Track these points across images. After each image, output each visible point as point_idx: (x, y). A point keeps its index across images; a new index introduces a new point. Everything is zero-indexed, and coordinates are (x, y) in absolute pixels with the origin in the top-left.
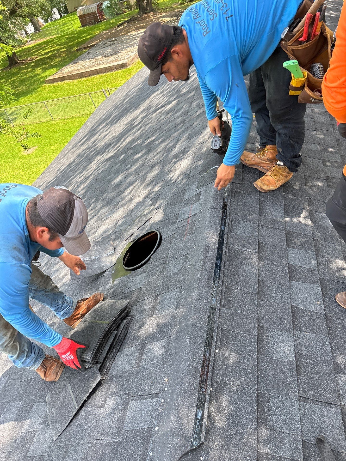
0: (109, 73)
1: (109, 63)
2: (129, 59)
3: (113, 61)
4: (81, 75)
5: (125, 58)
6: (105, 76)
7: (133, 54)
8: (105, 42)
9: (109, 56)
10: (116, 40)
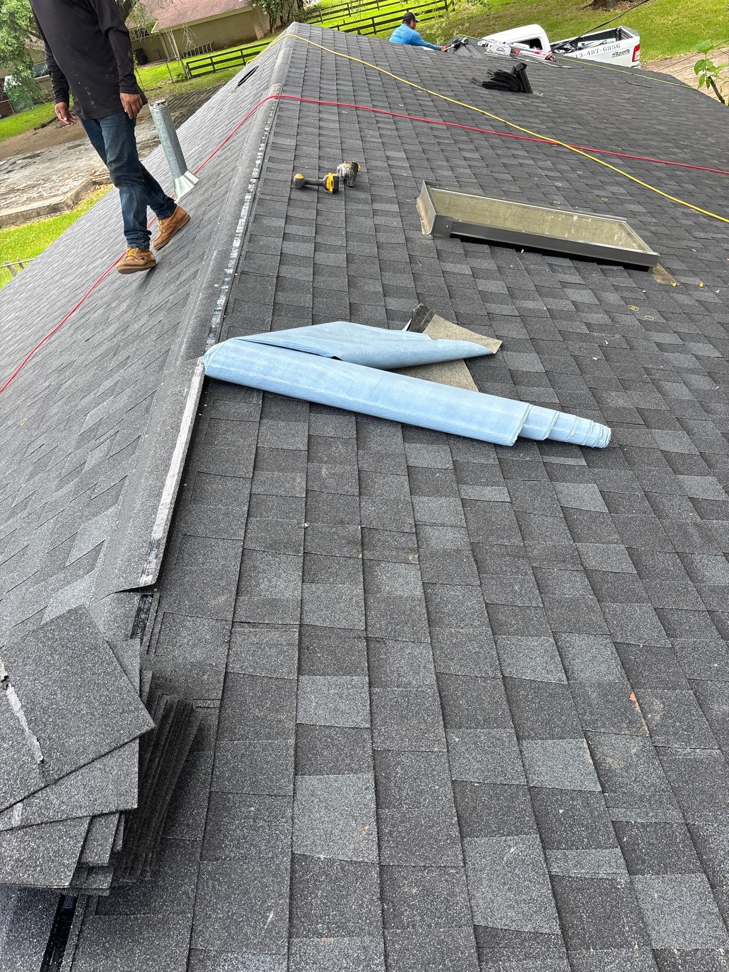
0: (25, 225)
1: (23, 203)
2: (69, 195)
3: (31, 200)
5: (59, 192)
6: (15, 232)
7: (76, 183)
8: (13, 160)
9: (23, 190)
10: (38, 155)
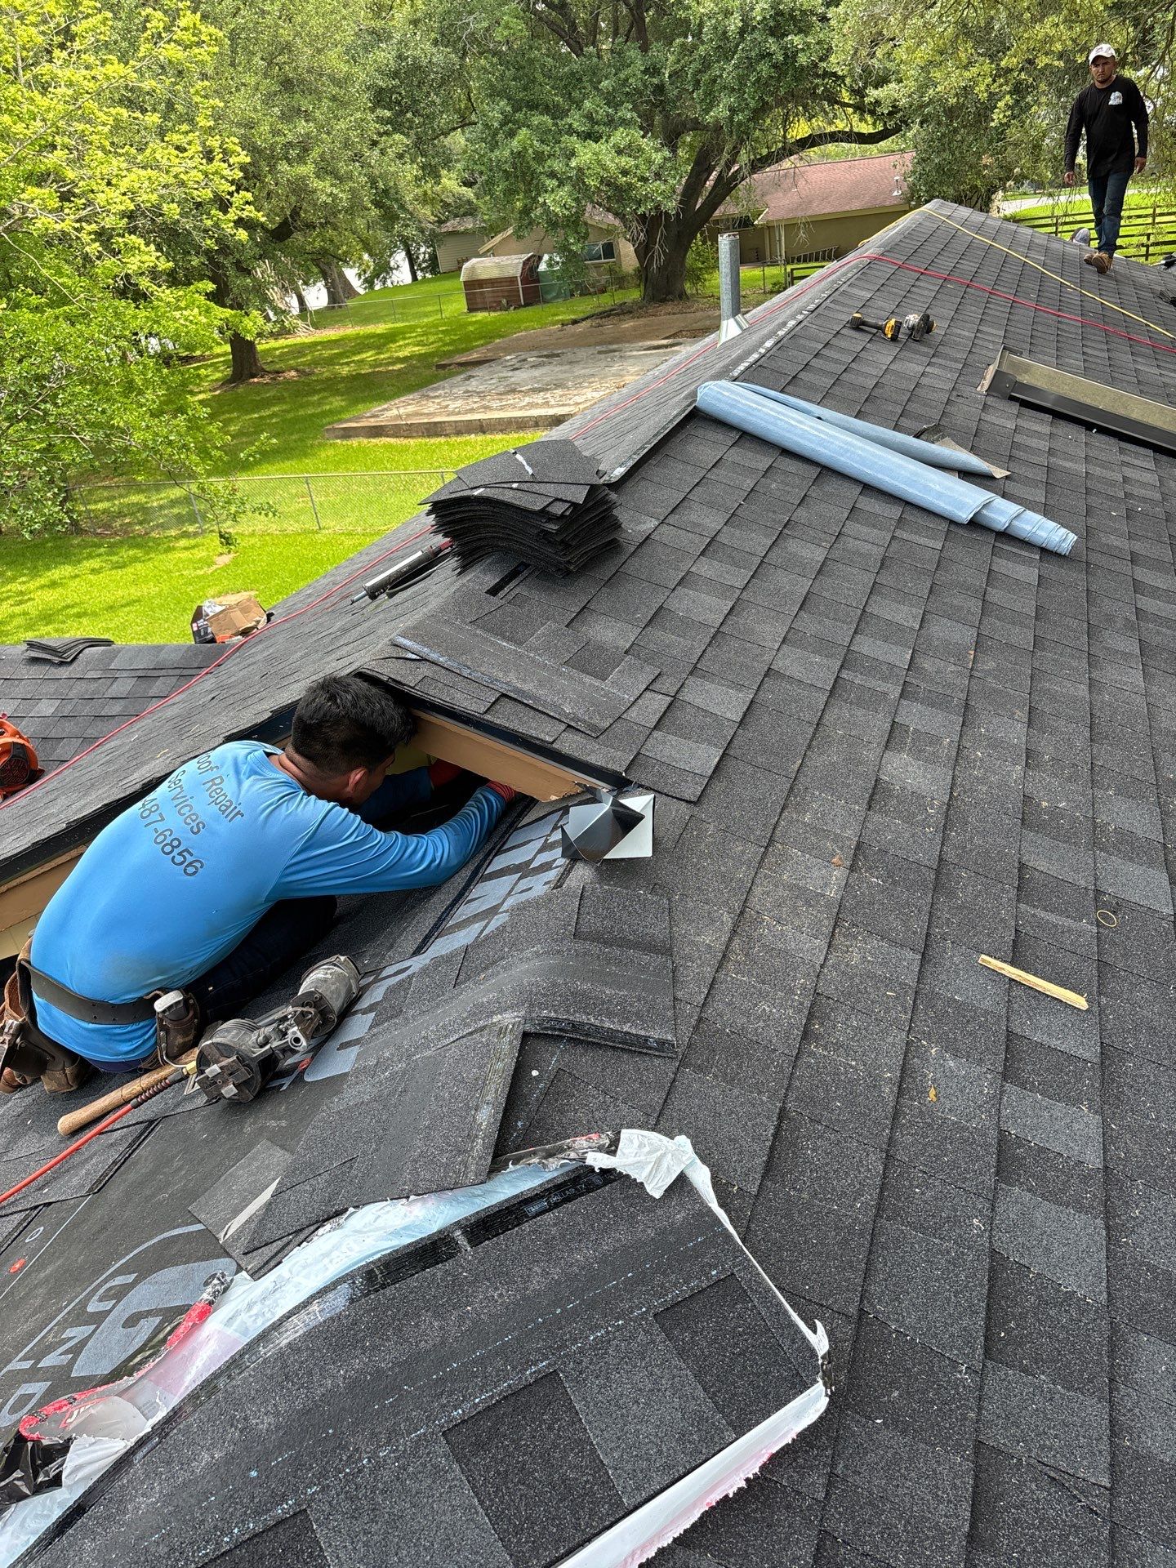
0: (516, 435)
1: (521, 408)
3: (531, 405)
4: (433, 430)
5: (571, 402)
6: (501, 441)
8: (523, 357)
9: (526, 393)
10: (558, 355)
